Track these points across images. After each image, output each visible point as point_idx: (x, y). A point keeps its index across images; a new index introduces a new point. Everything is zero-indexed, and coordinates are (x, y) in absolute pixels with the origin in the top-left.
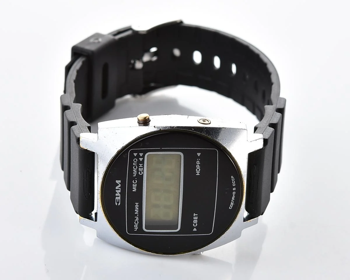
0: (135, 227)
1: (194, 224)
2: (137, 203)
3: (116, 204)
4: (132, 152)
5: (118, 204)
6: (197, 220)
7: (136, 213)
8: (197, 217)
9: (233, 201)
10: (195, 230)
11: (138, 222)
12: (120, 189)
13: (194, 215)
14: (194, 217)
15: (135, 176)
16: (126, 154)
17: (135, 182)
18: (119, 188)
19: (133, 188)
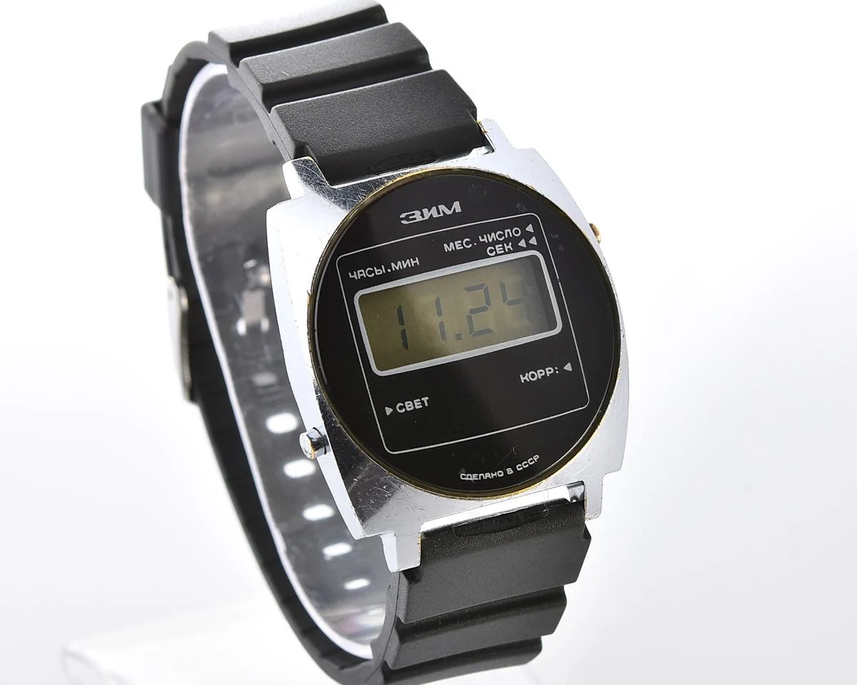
0: (359, 272)
1: (402, 405)
2: (417, 261)
3: (403, 216)
4: (531, 220)
5: (403, 219)
6: (412, 408)
7: (393, 264)
8: (421, 406)
9: (482, 476)
10: (389, 411)
11: (373, 274)
12: (442, 215)
13: (425, 399)
14: (419, 400)
15: (481, 240)
16: (524, 208)
17: (467, 243)
18: (443, 212)
19: (451, 244)
